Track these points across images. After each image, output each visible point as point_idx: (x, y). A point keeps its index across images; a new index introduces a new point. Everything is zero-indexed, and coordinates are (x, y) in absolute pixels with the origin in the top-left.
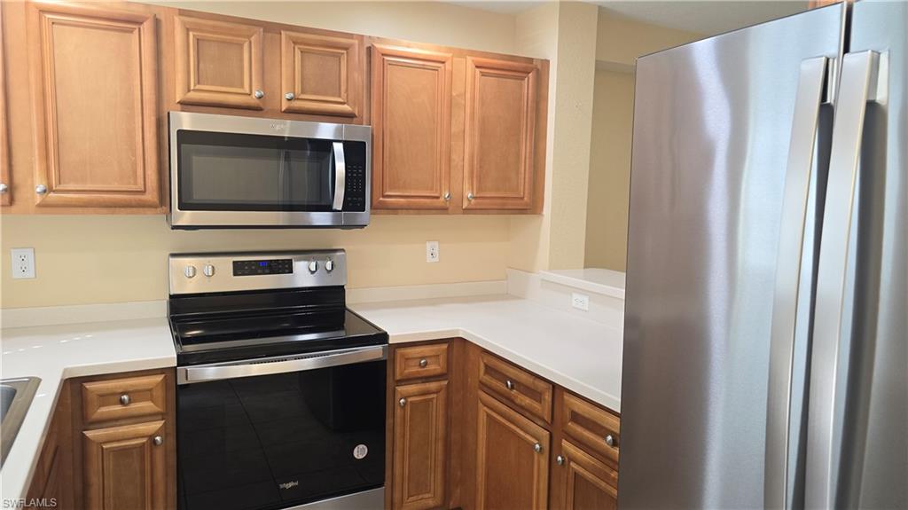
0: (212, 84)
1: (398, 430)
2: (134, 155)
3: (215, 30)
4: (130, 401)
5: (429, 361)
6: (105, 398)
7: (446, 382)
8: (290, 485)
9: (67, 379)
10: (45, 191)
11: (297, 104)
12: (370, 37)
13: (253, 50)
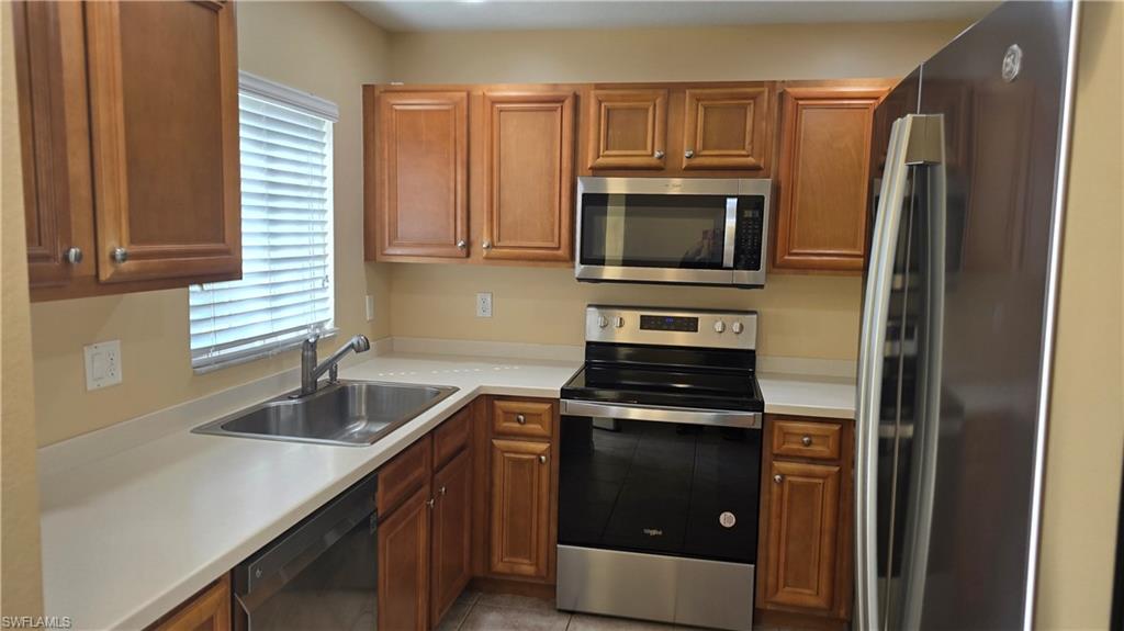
0: (620, 149)
1: (774, 508)
2: (553, 216)
3: (623, 98)
4: (525, 422)
5: (814, 440)
6: (509, 415)
7: (837, 469)
8: (654, 532)
9: (483, 395)
10: (488, 247)
11: (697, 161)
12: (783, 82)
13: (657, 112)
